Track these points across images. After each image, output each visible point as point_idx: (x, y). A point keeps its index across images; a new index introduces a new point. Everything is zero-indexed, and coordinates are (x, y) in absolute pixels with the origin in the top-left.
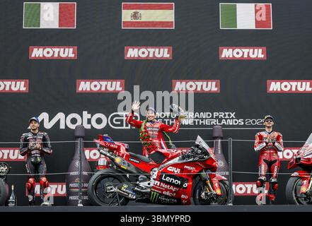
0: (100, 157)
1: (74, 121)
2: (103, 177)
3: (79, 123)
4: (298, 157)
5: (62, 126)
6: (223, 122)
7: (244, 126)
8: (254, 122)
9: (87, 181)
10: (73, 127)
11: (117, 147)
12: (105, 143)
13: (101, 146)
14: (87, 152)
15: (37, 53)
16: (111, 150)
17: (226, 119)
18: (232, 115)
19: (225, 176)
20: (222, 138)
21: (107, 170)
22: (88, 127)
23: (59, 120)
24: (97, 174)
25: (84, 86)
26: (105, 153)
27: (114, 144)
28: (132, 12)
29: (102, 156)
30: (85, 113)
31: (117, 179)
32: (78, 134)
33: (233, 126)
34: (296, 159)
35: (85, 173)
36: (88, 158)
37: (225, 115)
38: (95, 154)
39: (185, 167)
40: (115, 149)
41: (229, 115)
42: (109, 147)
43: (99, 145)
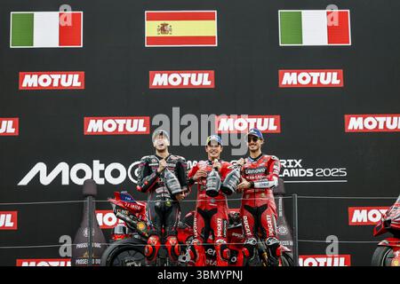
0: (117, 223)
1: (81, 174)
2: (121, 249)
3: (88, 176)
4: (388, 219)
5: (65, 181)
6: (286, 172)
7: (314, 178)
8: (327, 172)
9: (99, 256)
10: (80, 182)
11: (139, 208)
12: (124, 204)
13: (118, 207)
14: (99, 216)
15: (30, 81)
16: (132, 212)
17: (289, 169)
18: (298, 163)
19: (288, 247)
20: (283, 195)
21: (126, 240)
22: (100, 181)
23: (61, 173)
24: (113, 245)
25: (95, 126)
26: (123, 216)
27: (135, 203)
28: (159, 23)
29: (121, 221)
30: (96, 163)
31: (139, 251)
32: (86, 191)
33: (299, 178)
34: (385, 222)
35: (98, 245)
36: (100, 224)
37: (288, 164)
38: (110, 219)
39: (234, 234)
40: (137, 211)
41: (293, 163)
42: (129, 209)
43: (114, 206)
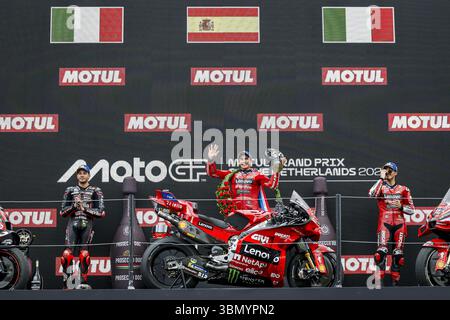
0: (158, 221)
1: (121, 171)
2: (163, 249)
3: (128, 174)
4: (433, 219)
5: (105, 179)
6: (328, 171)
7: (357, 177)
8: (370, 172)
9: (140, 255)
10: (120, 179)
11: (181, 207)
12: (166, 202)
13: (159, 205)
14: (139, 214)
15: (70, 77)
16: (174, 211)
17: (332, 168)
18: (341, 162)
19: (331, 247)
20: (326, 194)
21: (167, 239)
22: (141, 179)
23: (101, 170)
24: (154, 245)
25: (135, 123)
26: (164, 215)
27: (177, 202)
29: (161, 219)
30: (136, 160)
31: (182, 251)
32: (127, 189)
33: (341, 177)
34: (430, 223)
35: (137, 244)
36: (141, 222)
37: (330, 163)
38: (150, 218)
39: (276, 234)
40: (179, 210)
41: (336, 162)
42: (171, 208)
43: (156, 205)
